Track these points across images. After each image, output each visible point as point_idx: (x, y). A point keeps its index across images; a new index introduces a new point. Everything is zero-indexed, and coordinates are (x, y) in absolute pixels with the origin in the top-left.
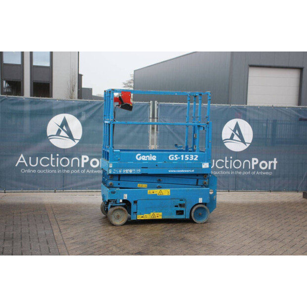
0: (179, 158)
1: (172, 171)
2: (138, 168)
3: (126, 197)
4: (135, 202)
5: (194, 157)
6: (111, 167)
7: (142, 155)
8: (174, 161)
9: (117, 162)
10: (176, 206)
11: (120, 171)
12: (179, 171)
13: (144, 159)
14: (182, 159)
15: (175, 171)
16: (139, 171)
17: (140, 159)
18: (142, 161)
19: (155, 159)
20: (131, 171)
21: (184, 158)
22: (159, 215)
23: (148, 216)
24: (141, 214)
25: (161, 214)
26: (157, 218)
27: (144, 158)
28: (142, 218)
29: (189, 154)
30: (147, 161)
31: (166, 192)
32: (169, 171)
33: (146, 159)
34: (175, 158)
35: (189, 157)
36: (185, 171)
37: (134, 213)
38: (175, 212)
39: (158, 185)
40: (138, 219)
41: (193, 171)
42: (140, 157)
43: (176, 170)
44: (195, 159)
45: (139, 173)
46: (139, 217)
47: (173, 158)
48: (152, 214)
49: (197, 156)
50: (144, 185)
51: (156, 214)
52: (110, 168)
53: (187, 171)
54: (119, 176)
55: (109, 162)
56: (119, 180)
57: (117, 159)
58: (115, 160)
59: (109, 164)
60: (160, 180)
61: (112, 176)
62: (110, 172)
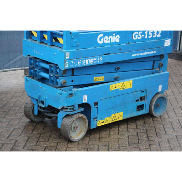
0: (143, 36)
1: (135, 55)
2: (100, 56)
3: (85, 99)
4: (96, 104)
5: (158, 34)
6: (67, 58)
7: (104, 36)
8: (138, 40)
9: (75, 50)
10: (137, 101)
11: (79, 63)
12: (142, 54)
14: (146, 37)
15: (138, 55)
16: (101, 60)
17: (102, 42)
18: (104, 44)
19: (118, 41)
20: (90, 61)
21: (148, 35)
22: (119, 116)
23: (109, 120)
24: (101, 119)
25: (122, 113)
26: (118, 120)
27: (106, 40)
28: (103, 124)
30: (110, 44)
31: (128, 84)
32: (133, 55)
33: (109, 42)
34: (139, 36)
35: (152, 33)
36: (148, 53)
37: (94, 118)
38: (136, 108)
39: (116, 75)
40: (98, 126)
41: (155, 52)
42: (102, 39)
43: (139, 53)
44: (159, 36)
45: (101, 62)
46: (100, 123)
47: (137, 36)
48: (113, 115)
50: (101, 77)
51: (116, 115)
53: (150, 53)
54: (73, 70)
55: (64, 51)
56: (73, 75)
57: (75, 45)
58: (72, 47)
59: (65, 53)
60: (118, 68)
61: (66, 71)
62: (67, 66)
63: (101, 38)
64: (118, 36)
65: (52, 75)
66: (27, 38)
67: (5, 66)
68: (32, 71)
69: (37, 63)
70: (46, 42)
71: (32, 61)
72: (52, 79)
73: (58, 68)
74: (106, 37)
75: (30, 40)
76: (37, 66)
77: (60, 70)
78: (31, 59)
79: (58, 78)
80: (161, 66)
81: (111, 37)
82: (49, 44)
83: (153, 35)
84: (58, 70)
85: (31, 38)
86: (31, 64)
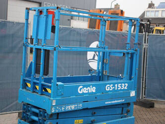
0: (114, 88)
1: (108, 103)
2: (80, 103)
5: (125, 86)
6: (54, 104)
7: (83, 88)
8: (109, 91)
9: (60, 98)
11: (63, 108)
12: (113, 102)
13: (85, 92)
14: (116, 89)
15: (110, 102)
16: (80, 106)
17: (81, 92)
18: (83, 94)
19: (94, 91)
20: (72, 107)
21: (118, 87)
27: (85, 90)
29: (121, 83)
30: (88, 93)
32: (106, 103)
33: (87, 92)
34: (110, 88)
35: (121, 86)
36: (118, 101)
39: (92, 119)
41: (123, 100)
44: (126, 88)
45: (81, 108)
47: (109, 88)
49: (127, 84)
50: (80, 120)
52: (54, 106)
53: (120, 101)
54: (58, 114)
55: (52, 98)
56: (57, 118)
57: (60, 94)
58: (58, 96)
59: (52, 100)
60: (94, 113)
61: (52, 115)
62: (53, 111)
63: (81, 89)
64: (94, 88)
65: (40, 118)
66: (23, 88)
67: (3, 110)
68: (25, 114)
69: (29, 108)
70: (37, 92)
71: (25, 107)
72: (41, 121)
73: (46, 112)
74: (85, 88)
75: (24, 90)
76: (29, 111)
77: (47, 114)
78: (24, 105)
79: (45, 121)
80: (128, 112)
81: (89, 88)
82: (40, 93)
83: (122, 87)
84: (46, 114)
85: (26, 89)
86: (24, 109)
